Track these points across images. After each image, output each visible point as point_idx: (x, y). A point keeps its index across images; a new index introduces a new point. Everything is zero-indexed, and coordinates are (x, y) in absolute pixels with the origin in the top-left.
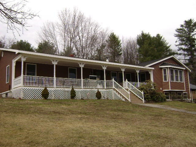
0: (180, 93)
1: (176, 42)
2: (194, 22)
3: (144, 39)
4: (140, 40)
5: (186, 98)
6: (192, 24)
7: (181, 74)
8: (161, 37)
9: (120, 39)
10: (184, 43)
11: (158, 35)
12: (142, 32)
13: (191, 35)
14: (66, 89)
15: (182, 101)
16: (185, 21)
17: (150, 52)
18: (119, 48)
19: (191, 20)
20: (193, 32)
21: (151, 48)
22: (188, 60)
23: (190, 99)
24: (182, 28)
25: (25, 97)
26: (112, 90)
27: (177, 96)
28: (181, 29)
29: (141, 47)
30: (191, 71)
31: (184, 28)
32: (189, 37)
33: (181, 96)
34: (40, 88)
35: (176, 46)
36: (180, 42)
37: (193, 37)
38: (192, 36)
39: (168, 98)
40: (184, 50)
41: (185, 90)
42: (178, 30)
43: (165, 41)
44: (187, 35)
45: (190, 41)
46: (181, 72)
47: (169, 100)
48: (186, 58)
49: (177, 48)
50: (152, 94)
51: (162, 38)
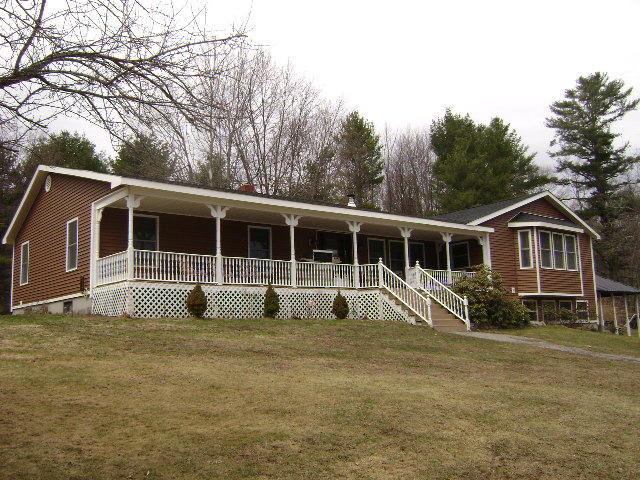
0: (566, 303)
1: (552, 143)
2: (607, 84)
3: (453, 135)
4: (442, 135)
5: (586, 318)
6: (602, 88)
7: (570, 248)
8: (506, 128)
9: (377, 134)
10: (575, 146)
11: (496, 123)
12: (448, 111)
13: (599, 124)
14: (251, 290)
15: (573, 326)
16: (582, 80)
17: (471, 177)
18: (376, 160)
19: (598, 75)
20: (603, 113)
21: (476, 161)
22: (588, 200)
23: (597, 321)
24: (571, 100)
25: (140, 313)
26: (378, 292)
27: (559, 311)
28: (566, 105)
29: (442, 158)
30: (599, 237)
31: (577, 100)
32: (593, 129)
33: (571, 311)
34: (181, 287)
35: (553, 155)
36: (563, 143)
37: (605, 130)
38: (600, 128)
39: (533, 317)
40: (577, 169)
41: (582, 295)
42: (559, 108)
43: (519, 140)
44: (587, 123)
45: (595, 144)
46: (570, 241)
47: (537, 322)
48: (581, 195)
49: (554, 163)
50: (491, 303)
51: (509, 132)
